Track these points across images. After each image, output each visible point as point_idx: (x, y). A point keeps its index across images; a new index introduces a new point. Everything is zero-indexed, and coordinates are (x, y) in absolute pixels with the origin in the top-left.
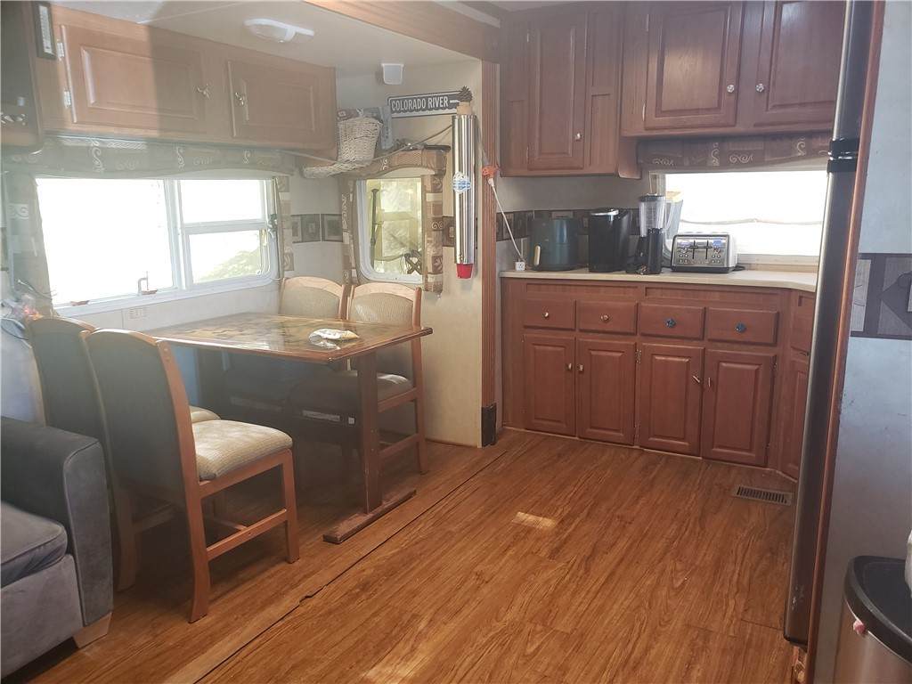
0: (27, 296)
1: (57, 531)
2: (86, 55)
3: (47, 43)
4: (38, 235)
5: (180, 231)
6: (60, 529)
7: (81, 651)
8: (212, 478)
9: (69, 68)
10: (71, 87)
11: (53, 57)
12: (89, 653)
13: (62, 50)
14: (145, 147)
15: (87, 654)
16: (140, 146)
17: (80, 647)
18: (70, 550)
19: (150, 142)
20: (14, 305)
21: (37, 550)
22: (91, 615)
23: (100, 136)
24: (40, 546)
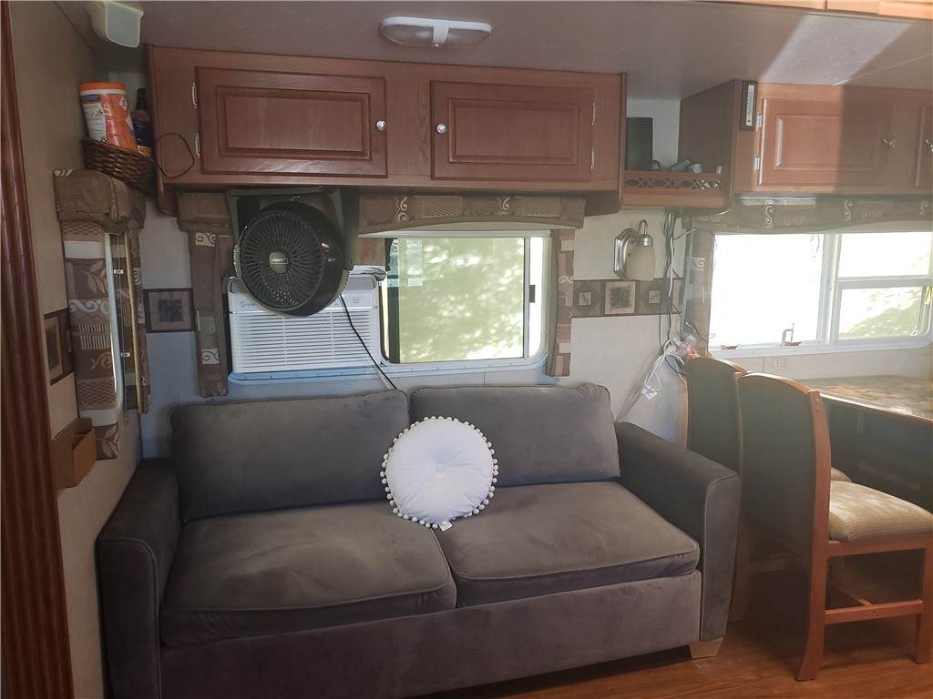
0: (691, 337)
1: (692, 546)
2: (780, 123)
3: (749, 117)
4: (707, 284)
5: (833, 286)
6: (696, 545)
7: (694, 662)
8: (843, 540)
9: (763, 137)
10: (762, 153)
11: (752, 129)
12: (702, 667)
13: (761, 122)
14: (813, 203)
15: (698, 666)
16: (810, 202)
17: (693, 657)
18: (700, 567)
19: (821, 198)
20: (679, 343)
21: (677, 557)
22: (706, 634)
23: (775, 195)
24: (679, 555)
